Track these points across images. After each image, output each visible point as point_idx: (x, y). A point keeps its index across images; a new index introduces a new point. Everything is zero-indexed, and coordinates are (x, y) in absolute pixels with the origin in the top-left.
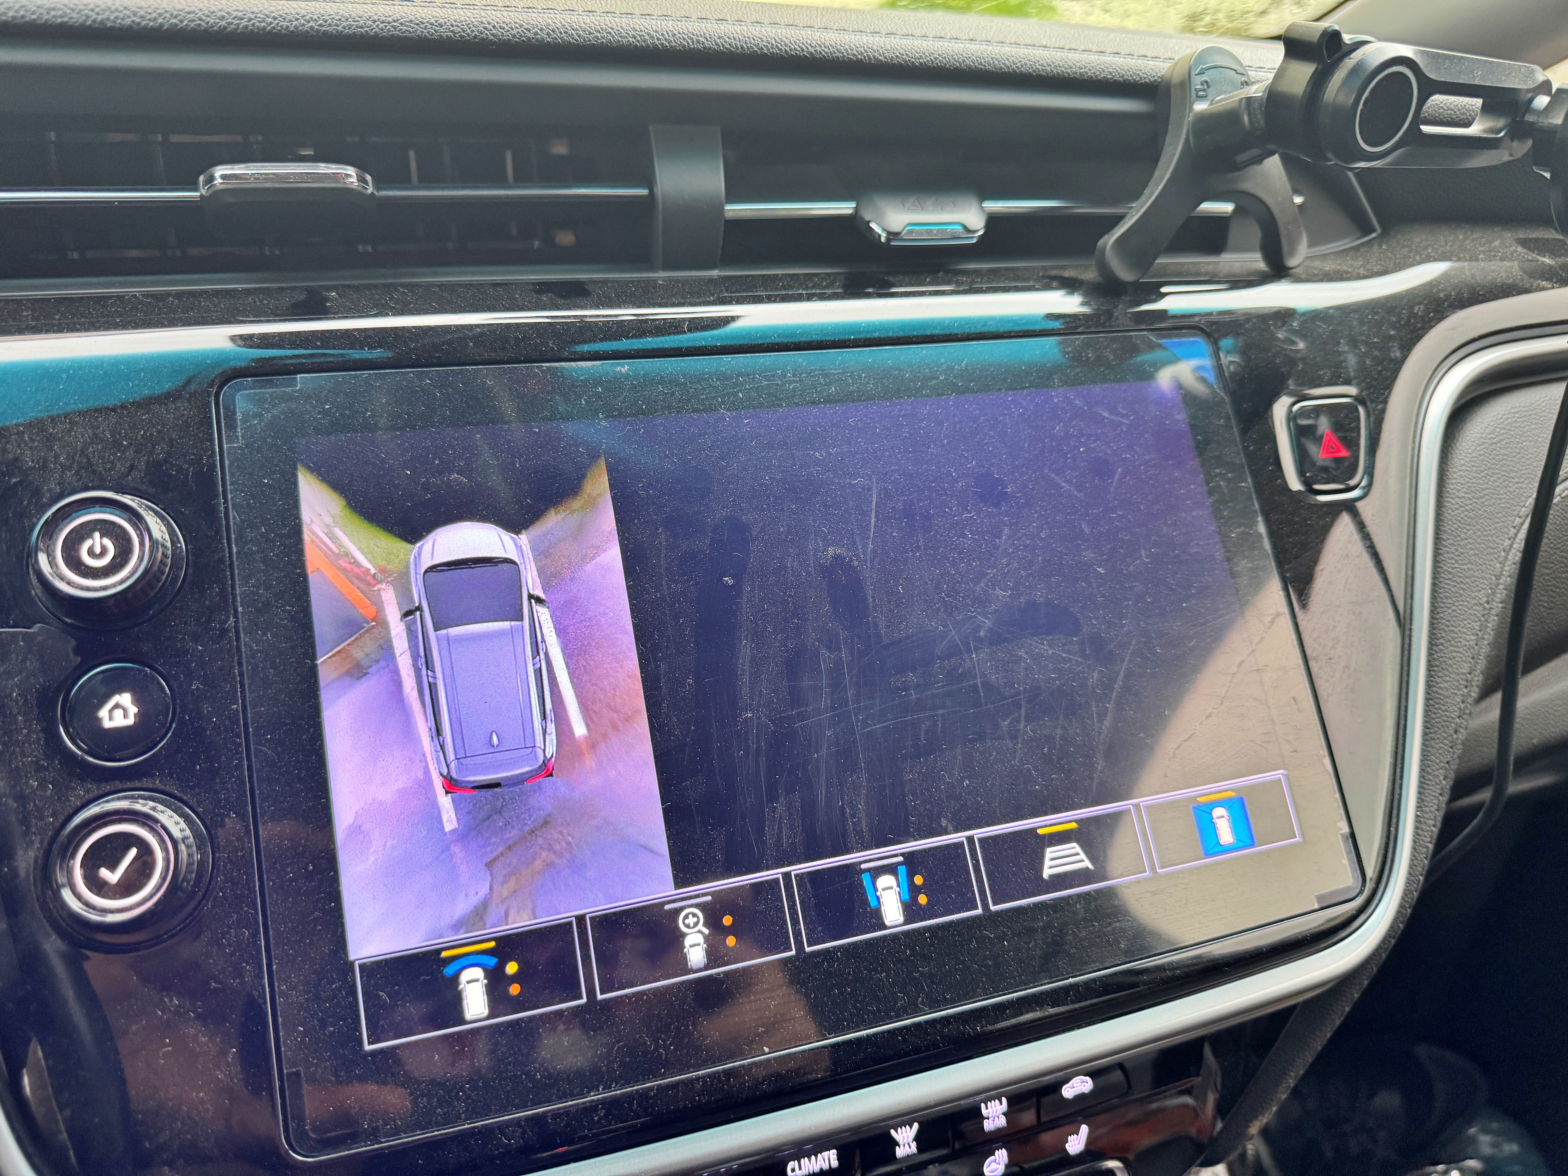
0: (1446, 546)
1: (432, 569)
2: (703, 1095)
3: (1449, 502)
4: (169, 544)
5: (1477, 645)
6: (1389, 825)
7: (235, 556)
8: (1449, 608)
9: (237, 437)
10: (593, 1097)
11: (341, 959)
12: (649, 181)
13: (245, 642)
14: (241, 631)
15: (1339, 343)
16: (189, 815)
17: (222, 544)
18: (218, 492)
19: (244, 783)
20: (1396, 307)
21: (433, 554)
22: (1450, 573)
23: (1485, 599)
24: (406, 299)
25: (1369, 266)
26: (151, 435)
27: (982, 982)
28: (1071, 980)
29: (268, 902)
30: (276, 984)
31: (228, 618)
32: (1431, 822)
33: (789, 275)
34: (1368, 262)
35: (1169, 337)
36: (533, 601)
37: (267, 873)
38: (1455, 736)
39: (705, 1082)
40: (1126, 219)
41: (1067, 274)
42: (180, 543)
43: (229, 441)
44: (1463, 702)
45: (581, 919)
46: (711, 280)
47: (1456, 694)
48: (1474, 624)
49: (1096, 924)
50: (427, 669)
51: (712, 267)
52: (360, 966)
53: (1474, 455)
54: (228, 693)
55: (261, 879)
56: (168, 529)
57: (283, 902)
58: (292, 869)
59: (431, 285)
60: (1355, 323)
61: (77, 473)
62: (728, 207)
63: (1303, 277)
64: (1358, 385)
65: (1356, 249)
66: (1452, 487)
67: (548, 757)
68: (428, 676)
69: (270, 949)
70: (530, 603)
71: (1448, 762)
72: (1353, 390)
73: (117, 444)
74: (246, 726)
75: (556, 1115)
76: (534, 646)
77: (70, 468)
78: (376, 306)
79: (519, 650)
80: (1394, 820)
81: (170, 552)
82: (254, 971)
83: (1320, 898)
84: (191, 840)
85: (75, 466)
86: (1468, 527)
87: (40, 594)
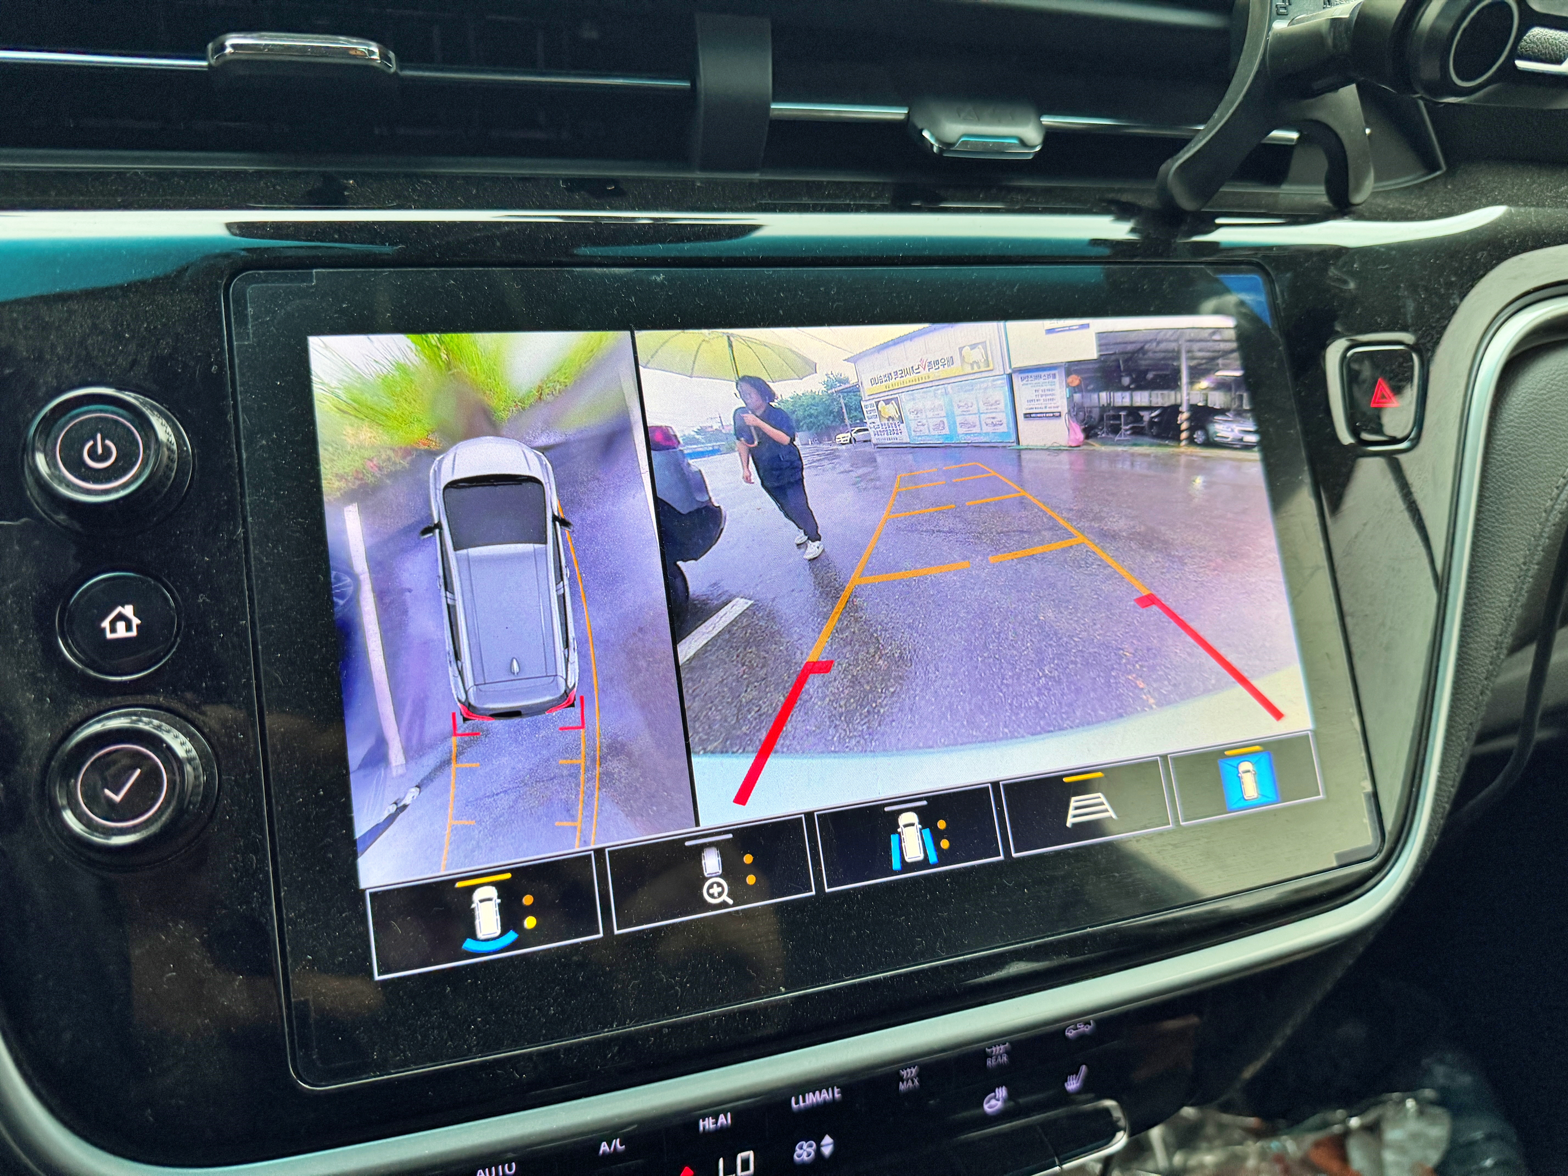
0: (1488, 504)
1: (453, 485)
2: (718, 1034)
3: (1494, 458)
4: (175, 447)
5: (1510, 606)
6: (1412, 786)
7: (244, 463)
8: (1485, 568)
9: (248, 334)
10: (606, 1034)
11: (352, 887)
12: (692, 74)
13: (255, 554)
14: (251, 543)
15: (1398, 287)
16: (195, 734)
17: (232, 449)
18: (228, 392)
19: (252, 702)
20: (1459, 252)
21: (453, 468)
22: (1489, 532)
23: (1522, 560)
24: (430, 191)
25: (1434, 206)
26: (155, 328)
27: (1001, 928)
28: (1089, 929)
29: (276, 827)
30: (284, 911)
31: (236, 528)
32: (1450, 783)
33: (834, 182)
34: (1433, 203)
35: (1227, 272)
36: (557, 523)
37: (276, 797)
38: (1480, 698)
39: (720, 1021)
40: (1192, 144)
41: (1125, 198)
42: (186, 446)
43: (240, 337)
44: (1491, 663)
45: (599, 852)
46: (751, 184)
47: (1485, 655)
48: (1509, 585)
49: (1117, 875)
50: (446, 590)
51: (752, 169)
52: (371, 894)
53: (1524, 411)
54: (237, 608)
55: (269, 803)
56: (173, 430)
57: (291, 828)
58: (303, 794)
59: (456, 177)
60: (1417, 267)
61: (75, 366)
62: (774, 106)
63: (1367, 214)
64: (1415, 332)
65: (1420, 186)
66: (1499, 443)
67: (570, 687)
68: (446, 597)
69: (278, 876)
70: (555, 525)
71: (1471, 724)
72: (1408, 338)
73: (119, 337)
74: (255, 644)
75: (568, 1049)
76: (558, 570)
77: (68, 360)
78: (398, 197)
79: (542, 574)
80: (1417, 781)
81: (176, 456)
82: (262, 898)
83: (1338, 856)
84: (198, 761)
85: (73, 357)
86: (1512, 486)
87: (36, 496)
